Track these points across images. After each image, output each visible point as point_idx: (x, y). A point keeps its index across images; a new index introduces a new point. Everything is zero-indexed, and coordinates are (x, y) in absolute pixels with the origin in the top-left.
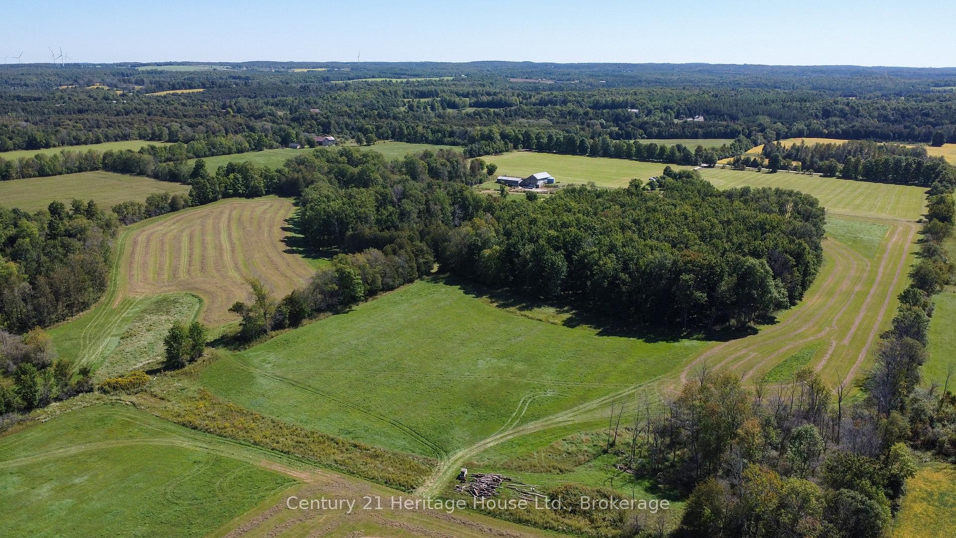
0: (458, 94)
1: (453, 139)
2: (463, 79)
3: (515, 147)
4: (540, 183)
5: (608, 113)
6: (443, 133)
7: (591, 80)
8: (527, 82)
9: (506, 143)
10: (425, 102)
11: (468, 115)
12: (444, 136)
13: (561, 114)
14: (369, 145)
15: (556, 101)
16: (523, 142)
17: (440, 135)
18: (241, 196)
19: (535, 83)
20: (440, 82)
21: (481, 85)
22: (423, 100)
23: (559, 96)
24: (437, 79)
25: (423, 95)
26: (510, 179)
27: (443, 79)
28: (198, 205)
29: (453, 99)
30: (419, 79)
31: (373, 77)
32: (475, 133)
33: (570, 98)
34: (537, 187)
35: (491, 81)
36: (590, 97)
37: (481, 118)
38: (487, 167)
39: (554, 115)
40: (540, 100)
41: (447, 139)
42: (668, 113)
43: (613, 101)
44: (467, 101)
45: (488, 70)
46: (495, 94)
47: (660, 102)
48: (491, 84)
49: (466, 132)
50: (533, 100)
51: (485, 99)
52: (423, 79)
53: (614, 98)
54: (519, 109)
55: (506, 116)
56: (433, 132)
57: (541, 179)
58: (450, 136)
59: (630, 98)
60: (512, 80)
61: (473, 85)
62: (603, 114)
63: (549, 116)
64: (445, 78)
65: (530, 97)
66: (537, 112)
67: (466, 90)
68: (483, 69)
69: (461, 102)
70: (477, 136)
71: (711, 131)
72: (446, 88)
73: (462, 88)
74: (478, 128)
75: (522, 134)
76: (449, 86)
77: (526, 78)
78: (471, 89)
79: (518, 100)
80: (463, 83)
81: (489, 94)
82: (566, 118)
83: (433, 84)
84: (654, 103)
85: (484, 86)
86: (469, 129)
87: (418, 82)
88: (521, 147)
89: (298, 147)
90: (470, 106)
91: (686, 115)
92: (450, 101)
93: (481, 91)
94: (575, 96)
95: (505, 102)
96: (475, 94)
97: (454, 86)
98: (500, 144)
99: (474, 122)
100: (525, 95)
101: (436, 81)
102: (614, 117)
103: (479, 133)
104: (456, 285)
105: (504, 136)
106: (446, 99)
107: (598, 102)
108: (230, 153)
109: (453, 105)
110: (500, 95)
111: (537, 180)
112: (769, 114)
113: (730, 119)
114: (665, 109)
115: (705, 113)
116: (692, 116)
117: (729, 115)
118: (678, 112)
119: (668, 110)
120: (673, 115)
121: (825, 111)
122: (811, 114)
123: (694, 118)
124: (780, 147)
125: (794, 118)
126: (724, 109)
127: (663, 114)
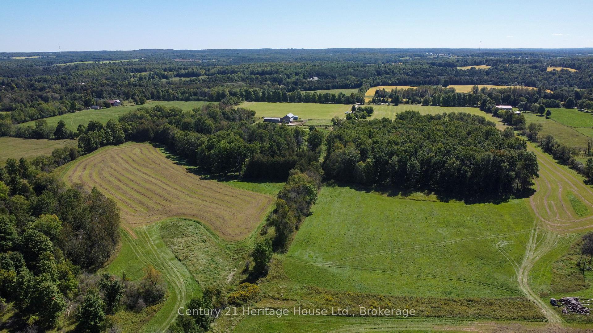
4: (291, 120)
5: (269, 77)
6: (189, 93)
7: (224, 59)
13: (242, 79)
14: (142, 104)
15: (229, 71)
16: (246, 97)
18: (111, 144)
22: (142, 74)
23: (229, 69)
26: (273, 119)
28: (87, 154)
31: (81, 61)
33: (236, 70)
34: (291, 122)
36: (247, 69)
40: (218, 72)
41: (192, 97)
42: (300, 76)
43: (263, 71)
44: (171, 74)
47: (292, 70)
49: (205, 92)
50: (213, 71)
51: (183, 72)
53: (263, 69)
57: (291, 118)
58: (194, 96)
59: (273, 69)
61: (159, 64)
62: (266, 78)
64: (132, 60)
69: (168, 74)
70: (214, 94)
79: (203, 72)
84: (288, 70)
88: (245, 99)
89: (99, 108)
90: (175, 77)
91: (308, 76)
102: (273, 79)
104: (346, 186)
105: (231, 93)
106: (158, 73)
107: (253, 71)
108: (54, 115)
109: (165, 77)
110: (190, 69)
111: (289, 118)
112: (351, 75)
113: (332, 78)
114: (297, 74)
115: (318, 75)
116: (311, 77)
117: (331, 76)
118: (304, 75)
119: (300, 74)
120: (303, 77)
121: (377, 71)
122: (372, 74)
123: (313, 78)
124: (385, 91)
125: (364, 76)
126: (327, 72)
127: (297, 77)
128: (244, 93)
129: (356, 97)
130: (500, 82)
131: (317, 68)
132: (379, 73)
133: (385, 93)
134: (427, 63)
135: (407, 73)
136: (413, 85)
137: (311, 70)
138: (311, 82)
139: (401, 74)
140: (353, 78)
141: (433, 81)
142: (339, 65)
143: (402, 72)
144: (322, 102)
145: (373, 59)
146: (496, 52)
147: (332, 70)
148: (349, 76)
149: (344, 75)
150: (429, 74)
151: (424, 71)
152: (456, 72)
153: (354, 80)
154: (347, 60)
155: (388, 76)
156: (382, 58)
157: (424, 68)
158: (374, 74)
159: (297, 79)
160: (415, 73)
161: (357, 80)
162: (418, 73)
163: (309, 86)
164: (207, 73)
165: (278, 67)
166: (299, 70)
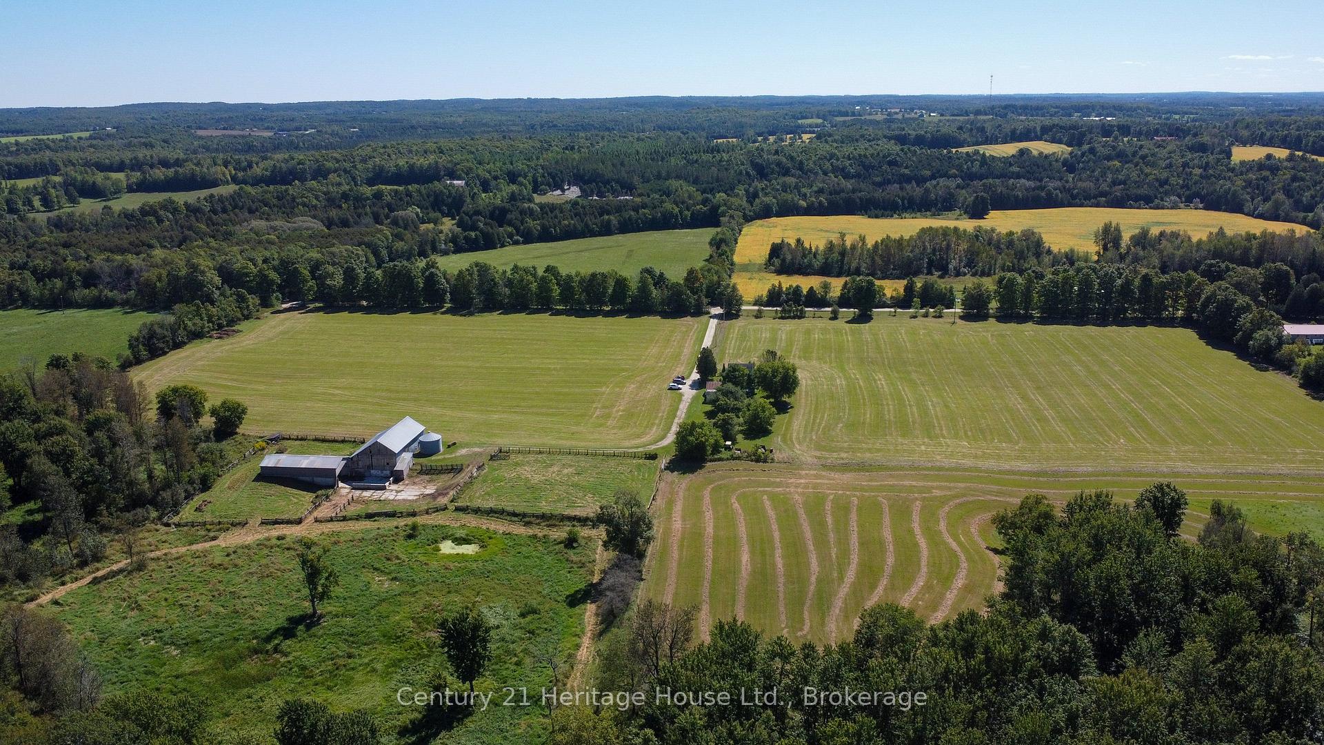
0: (102, 167)
1: (95, 292)
2: (109, 136)
3: (265, 303)
4: (404, 463)
5: (419, 191)
6: (66, 278)
7: (336, 128)
8: (230, 136)
9: (241, 299)
10: (28, 189)
11: (128, 215)
12: (71, 285)
13: (328, 200)
15: (304, 171)
16: (281, 288)
17: (58, 283)
19: (243, 137)
20: (64, 144)
21: (146, 145)
22: (22, 184)
23: (308, 162)
24: (60, 137)
25: (23, 172)
26: (305, 464)
27: (72, 138)
29: (89, 179)
30: (22, 139)
32: (152, 275)
33: (329, 165)
34: (398, 478)
35: (164, 136)
36: (364, 161)
37: (160, 221)
38: (214, 412)
39: (315, 202)
40: (272, 172)
41: (80, 293)
42: (521, 184)
43: (412, 167)
44: (120, 180)
45: (153, 118)
46: (178, 163)
47: (498, 164)
48: (165, 141)
49: (129, 272)
50: (257, 170)
51: (159, 174)
52: (30, 138)
53: (412, 162)
54: (240, 196)
55: (214, 211)
56: (40, 276)
57: (404, 450)
59: (443, 161)
60: (200, 133)
61: (129, 145)
62: (409, 195)
63: (304, 205)
64: (76, 135)
65: (250, 166)
66: (279, 198)
67: (115, 156)
68: (144, 116)
69: (109, 183)
70: (160, 279)
71: (630, 219)
72: (74, 156)
73: (109, 152)
74: (159, 253)
75: (275, 269)
76: (82, 149)
77: (224, 129)
78: (127, 156)
79: (227, 172)
80: (110, 142)
81: (165, 163)
82: (340, 207)
83: (48, 147)
84: (488, 167)
85: (152, 146)
86: (134, 261)
87: (17, 143)
88: (278, 299)
90: (130, 189)
91: (549, 185)
92: (84, 183)
93: (148, 157)
94: (338, 161)
95: (203, 178)
96: (136, 165)
97: (92, 150)
98: (226, 304)
99: (144, 236)
100: (239, 162)
101: (53, 141)
102: (432, 199)
103: (164, 273)
105: (230, 277)
106: (75, 179)
107: (382, 168)
109: (92, 192)
110: (190, 166)
111: (391, 456)
112: (678, 177)
113: (622, 188)
114: (513, 178)
115: (578, 179)
116: (558, 186)
117: (617, 182)
118: (535, 181)
119: (520, 179)
120: (530, 187)
121: (755, 166)
122: (741, 173)
123: (563, 191)
124: (804, 249)
125: (718, 180)
126: (607, 171)
127: (514, 187)
128: (273, 275)
129: (705, 283)
130: (1129, 198)
131: (576, 156)
132: (762, 171)
133: (804, 256)
134: (885, 137)
135: (843, 170)
136: (874, 212)
137: (557, 162)
138: (552, 208)
139: (825, 173)
140: (685, 189)
141: (933, 196)
142: (639, 146)
143: (828, 165)
144: (580, 312)
145: (730, 124)
146: (1034, 103)
147: (622, 164)
148: (674, 184)
149: (659, 177)
150: (907, 171)
151: (891, 163)
152: (981, 166)
153: (690, 197)
154: (661, 128)
155: (790, 180)
156: (753, 122)
157: (889, 155)
158: (748, 173)
159: (513, 197)
160: (866, 168)
161: (700, 197)
162: (873, 167)
163: (543, 226)
164: (240, 174)
165: (458, 157)
166: (520, 166)
